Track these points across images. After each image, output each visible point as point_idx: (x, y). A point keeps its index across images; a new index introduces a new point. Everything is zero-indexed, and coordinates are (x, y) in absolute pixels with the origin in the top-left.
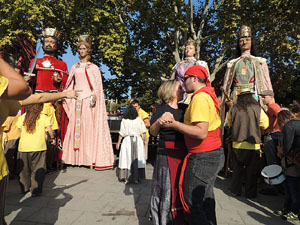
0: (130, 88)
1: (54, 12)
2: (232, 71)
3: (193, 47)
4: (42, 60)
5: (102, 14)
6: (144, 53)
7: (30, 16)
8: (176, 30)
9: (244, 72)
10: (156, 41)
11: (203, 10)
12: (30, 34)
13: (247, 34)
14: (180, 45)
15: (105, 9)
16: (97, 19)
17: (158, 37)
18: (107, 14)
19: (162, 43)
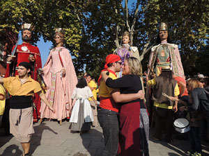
0: (85, 65)
1: (31, 12)
4: (21, 46)
5: (65, 14)
6: (94, 41)
7: (14, 15)
8: (117, 25)
10: (103, 33)
11: (135, 11)
12: (13, 27)
14: (119, 35)
15: (67, 11)
16: (61, 18)
17: (104, 30)
18: (67, 14)
19: (107, 34)
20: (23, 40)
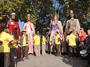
0: (38, 32)
1: (15, 10)
2: (68, 23)
3: (56, 17)
4: (11, 22)
5: (29, 10)
6: (42, 21)
7: (8, 11)
9: (72, 24)
10: (45, 18)
11: (59, 8)
12: (8, 16)
13: (72, 13)
14: (53, 18)
15: (30, 9)
16: (28, 12)
17: (46, 16)
18: (31, 10)
19: (47, 18)
20: (12, 20)
